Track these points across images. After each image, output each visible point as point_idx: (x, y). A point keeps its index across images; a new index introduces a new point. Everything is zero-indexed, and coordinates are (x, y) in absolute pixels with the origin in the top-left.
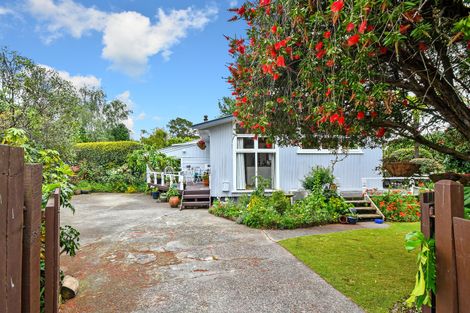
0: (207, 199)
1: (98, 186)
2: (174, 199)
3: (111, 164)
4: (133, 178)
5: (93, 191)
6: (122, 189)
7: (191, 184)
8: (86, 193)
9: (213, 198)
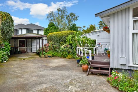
0: (108, 69)
1: (56, 54)
2: (85, 66)
3: (62, 42)
4: (71, 50)
5: (53, 56)
6: (65, 56)
7: (100, 56)
8: (50, 57)
9: (112, 69)
